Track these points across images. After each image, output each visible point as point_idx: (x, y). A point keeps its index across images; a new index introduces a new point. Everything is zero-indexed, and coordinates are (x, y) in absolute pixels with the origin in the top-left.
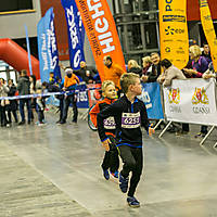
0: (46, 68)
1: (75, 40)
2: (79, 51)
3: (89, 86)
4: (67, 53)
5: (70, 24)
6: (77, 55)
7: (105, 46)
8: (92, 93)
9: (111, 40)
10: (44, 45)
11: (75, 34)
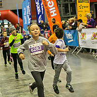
0: (26, 23)
1: (39, 11)
2: (41, 16)
3: (45, 31)
4: (35, 16)
6: (40, 17)
7: (52, 14)
8: (46, 34)
9: (55, 11)
10: (25, 13)
11: (39, 8)
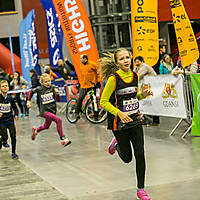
0: (27, 65)
1: (54, 40)
2: (58, 50)
3: (67, 82)
4: (47, 51)
5: (49, 24)
6: (56, 53)
7: (81, 46)
8: (70, 88)
9: (87, 39)
10: (25, 45)
11: (54, 34)
